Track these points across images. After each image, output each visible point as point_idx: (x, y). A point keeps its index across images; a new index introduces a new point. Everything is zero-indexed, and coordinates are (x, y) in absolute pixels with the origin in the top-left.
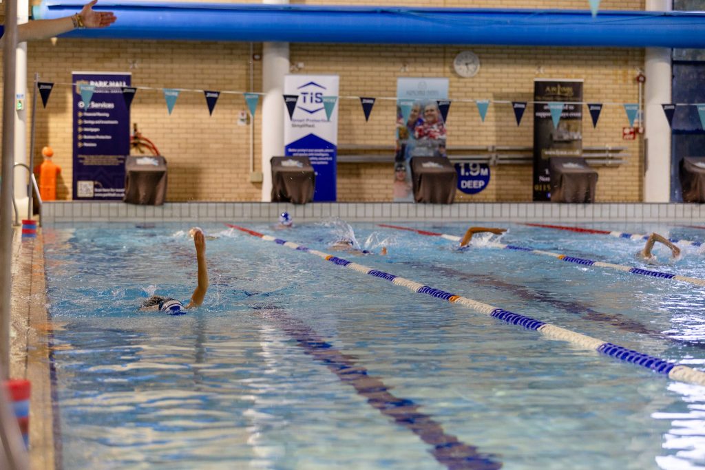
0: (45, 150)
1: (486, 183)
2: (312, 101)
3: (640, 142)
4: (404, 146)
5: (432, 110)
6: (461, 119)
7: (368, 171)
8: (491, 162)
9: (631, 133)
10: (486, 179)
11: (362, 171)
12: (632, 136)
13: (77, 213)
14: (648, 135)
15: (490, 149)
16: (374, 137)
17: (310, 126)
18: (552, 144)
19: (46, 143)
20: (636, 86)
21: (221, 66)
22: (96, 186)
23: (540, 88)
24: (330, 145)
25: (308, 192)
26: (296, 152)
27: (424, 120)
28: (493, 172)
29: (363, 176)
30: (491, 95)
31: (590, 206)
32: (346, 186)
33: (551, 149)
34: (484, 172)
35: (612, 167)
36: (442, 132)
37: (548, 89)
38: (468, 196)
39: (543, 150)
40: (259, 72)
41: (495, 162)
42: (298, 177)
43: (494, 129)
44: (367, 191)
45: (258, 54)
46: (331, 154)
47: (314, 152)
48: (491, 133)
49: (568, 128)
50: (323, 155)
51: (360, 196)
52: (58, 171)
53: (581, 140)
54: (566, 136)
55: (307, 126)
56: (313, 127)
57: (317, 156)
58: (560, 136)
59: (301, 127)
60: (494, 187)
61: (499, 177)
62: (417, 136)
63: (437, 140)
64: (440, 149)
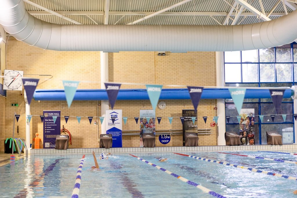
0: (36, 134)
1: (169, 141)
3: (216, 127)
4: (142, 130)
5: (151, 119)
7: (133, 138)
8: (170, 135)
9: (213, 125)
10: (169, 139)
11: (132, 138)
12: (213, 126)
13: (41, 152)
14: (218, 125)
15: (170, 131)
18: (188, 128)
19: (37, 132)
20: (214, 111)
21: (89, 108)
22: (50, 144)
23: (184, 112)
24: (120, 130)
25: (110, 145)
26: (110, 133)
28: (171, 137)
30: (170, 114)
31: (196, 147)
33: (188, 130)
34: (169, 137)
35: (207, 135)
36: (154, 126)
37: (187, 112)
38: (164, 145)
39: (186, 131)
40: (100, 109)
42: (107, 140)
43: (171, 124)
44: (133, 144)
45: (100, 104)
48: (170, 126)
49: (193, 124)
50: (118, 133)
51: (131, 145)
52: (40, 140)
53: (197, 127)
54: (193, 126)
55: (113, 125)
56: (115, 125)
57: (116, 134)
58: (191, 126)
59: (111, 125)
60: (172, 142)
61: (173, 139)
62: (146, 127)
63: (153, 128)
64: (154, 131)
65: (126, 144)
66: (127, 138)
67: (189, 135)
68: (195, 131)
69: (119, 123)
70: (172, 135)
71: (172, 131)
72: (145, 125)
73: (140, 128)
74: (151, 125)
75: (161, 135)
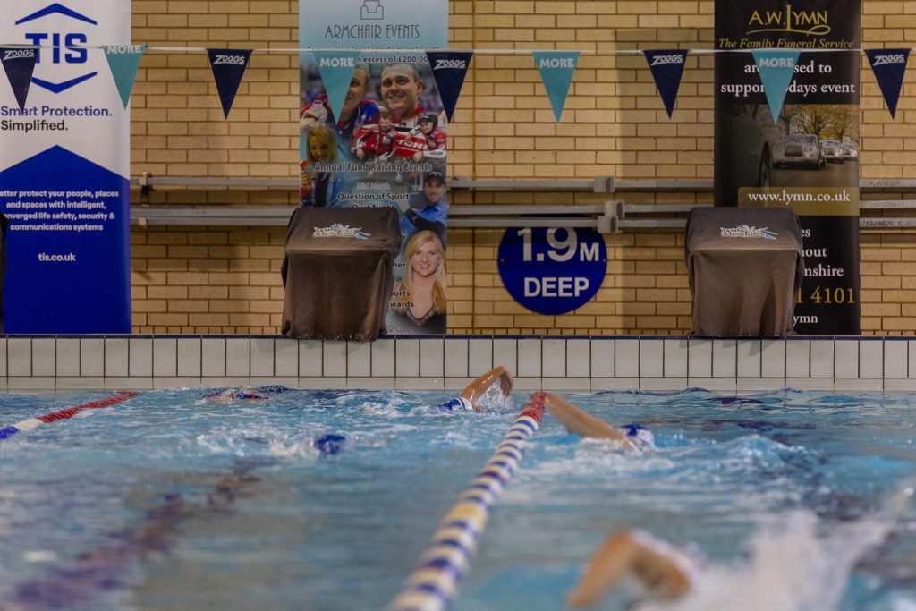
1: (596, 285)
2: (56, 59)
4: (322, 181)
5: (401, 80)
6: (521, 103)
7: (257, 251)
8: (603, 226)
10: (596, 272)
11: (243, 251)
15: (599, 188)
16: (276, 156)
17: (52, 126)
18: (770, 171)
23: (730, 12)
24: (107, 179)
26: (15, 199)
27: (381, 108)
28: (615, 252)
29: (245, 265)
30: (608, 35)
32: (195, 292)
33: (766, 188)
34: (590, 253)
36: (434, 140)
37: (756, 16)
38: (546, 320)
41: (613, 221)
43: (617, 130)
44: (255, 307)
46: (112, 204)
47: (64, 199)
48: (610, 144)
49: (817, 127)
50: (90, 206)
51: (236, 320)
53: (856, 160)
54: (811, 149)
55: (45, 126)
56: (63, 128)
57: (72, 210)
58: (791, 150)
59: (27, 129)
60: (617, 294)
61: (632, 265)
62: (360, 152)
63: (419, 162)
64: (428, 190)
65: (188, 306)
66: (203, 251)
67: (725, 232)
68: (833, 197)
69: (105, 112)
70: (620, 229)
71: (620, 191)
72: (344, 131)
73: (303, 165)
74: (408, 130)
75: (520, 233)
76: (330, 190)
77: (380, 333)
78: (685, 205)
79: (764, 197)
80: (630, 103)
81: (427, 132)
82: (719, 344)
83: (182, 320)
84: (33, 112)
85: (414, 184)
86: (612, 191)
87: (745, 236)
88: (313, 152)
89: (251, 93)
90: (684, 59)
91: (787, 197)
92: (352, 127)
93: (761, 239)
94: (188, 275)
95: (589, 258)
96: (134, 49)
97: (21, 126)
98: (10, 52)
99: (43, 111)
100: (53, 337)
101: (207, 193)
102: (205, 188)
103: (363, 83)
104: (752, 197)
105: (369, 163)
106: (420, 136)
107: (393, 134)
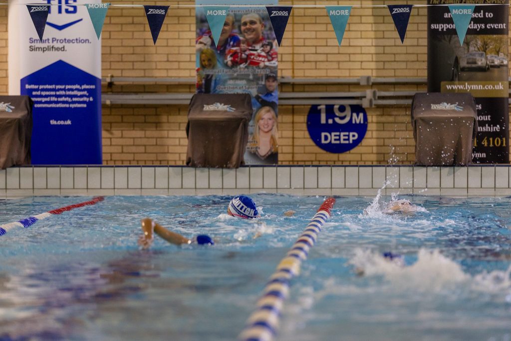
1: (361, 136)
2: (60, 12)
4: (208, 79)
5: (252, 22)
6: (319, 35)
7: (172, 118)
8: (365, 103)
11: (164, 118)
15: (363, 83)
16: (182, 65)
17: (58, 49)
18: (458, 73)
26: (37, 90)
27: (241, 38)
28: (372, 118)
29: (165, 126)
32: (138, 142)
33: (457, 82)
34: (358, 119)
36: (271, 56)
38: (334, 156)
39: (442, 83)
41: (371, 101)
43: (373, 50)
44: (171, 149)
46: (91, 93)
47: (64, 90)
48: (369, 58)
49: (485, 48)
50: (79, 93)
51: (160, 157)
53: (507, 66)
54: (482, 60)
55: (54, 49)
56: (64, 50)
57: (69, 96)
58: (471, 61)
59: (44, 51)
60: (373, 142)
61: (382, 126)
62: (230, 63)
63: (263, 68)
64: (268, 84)
65: (134, 149)
66: (142, 119)
67: (434, 107)
68: (494, 86)
69: (87, 41)
70: (375, 105)
71: (375, 84)
72: (221, 51)
73: (198, 70)
74: (256, 50)
75: (319, 108)
76: (213, 84)
77: (241, 164)
78: (411, 92)
79: (455, 87)
80: (380, 35)
81: (267, 51)
82: (430, 169)
83: (131, 157)
84: (47, 41)
85: (259, 80)
86: (371, 84)
87: (444, 108)
88: (204, 63)
89: (169, 30)
90: (410, 10)
91: (468, 87)
92: (225, 48)
93: (454, 111)
94: (134, 132)
95: (358, 122)
96: (103, 6)
97: (40, 49)
98: (34, 8)
99: (53, 41)
100: (58, 167)
101: (144, 86)
102: (143, 83)
103: (231, 24)
104: (449, 87)
105: (235, 69)
106: (263, 54)
107: (247, 52)
